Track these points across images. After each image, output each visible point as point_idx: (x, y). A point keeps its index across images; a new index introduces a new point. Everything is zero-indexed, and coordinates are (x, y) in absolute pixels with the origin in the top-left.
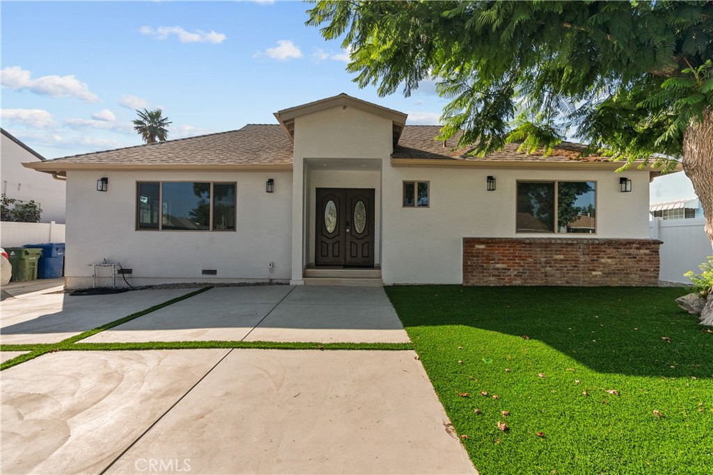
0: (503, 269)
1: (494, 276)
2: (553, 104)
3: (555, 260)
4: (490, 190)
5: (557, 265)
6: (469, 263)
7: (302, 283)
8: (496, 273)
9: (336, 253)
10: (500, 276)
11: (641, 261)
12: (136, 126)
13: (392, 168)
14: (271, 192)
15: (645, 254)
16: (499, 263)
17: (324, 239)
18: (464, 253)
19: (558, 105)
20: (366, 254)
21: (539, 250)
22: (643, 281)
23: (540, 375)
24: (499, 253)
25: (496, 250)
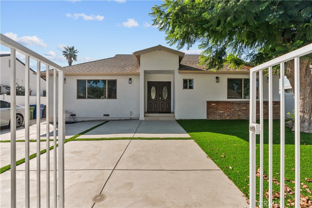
0: (222, 113)
1: (219, 116)
2: (241, 51)
3: (243, 109)
4: (217, 82)
5: (243, 111)
6: (209, 111)
7: (144, 119)
8: (220, 115)
9: (156, 108)
10: (221, 116)
11: (276, 110)
12: (63, 53)
13: (179, 74)
14: (131, 83)
15: (277, 107)
16: (221, 111)
17: (151, 102)
18: (207, 107)
19: (243, 51)
20: (167, 108)
21: (236, 105)
22: (277, 117)
23: (235, 145)
24: (221, 107)
25: (219, 106)
